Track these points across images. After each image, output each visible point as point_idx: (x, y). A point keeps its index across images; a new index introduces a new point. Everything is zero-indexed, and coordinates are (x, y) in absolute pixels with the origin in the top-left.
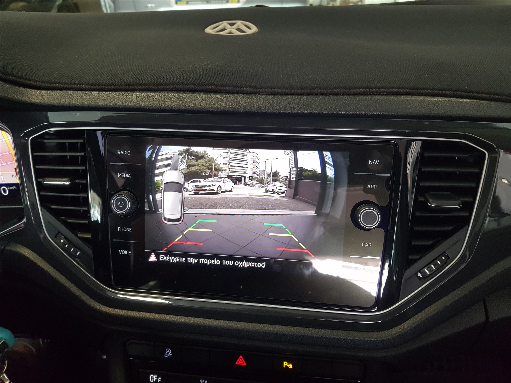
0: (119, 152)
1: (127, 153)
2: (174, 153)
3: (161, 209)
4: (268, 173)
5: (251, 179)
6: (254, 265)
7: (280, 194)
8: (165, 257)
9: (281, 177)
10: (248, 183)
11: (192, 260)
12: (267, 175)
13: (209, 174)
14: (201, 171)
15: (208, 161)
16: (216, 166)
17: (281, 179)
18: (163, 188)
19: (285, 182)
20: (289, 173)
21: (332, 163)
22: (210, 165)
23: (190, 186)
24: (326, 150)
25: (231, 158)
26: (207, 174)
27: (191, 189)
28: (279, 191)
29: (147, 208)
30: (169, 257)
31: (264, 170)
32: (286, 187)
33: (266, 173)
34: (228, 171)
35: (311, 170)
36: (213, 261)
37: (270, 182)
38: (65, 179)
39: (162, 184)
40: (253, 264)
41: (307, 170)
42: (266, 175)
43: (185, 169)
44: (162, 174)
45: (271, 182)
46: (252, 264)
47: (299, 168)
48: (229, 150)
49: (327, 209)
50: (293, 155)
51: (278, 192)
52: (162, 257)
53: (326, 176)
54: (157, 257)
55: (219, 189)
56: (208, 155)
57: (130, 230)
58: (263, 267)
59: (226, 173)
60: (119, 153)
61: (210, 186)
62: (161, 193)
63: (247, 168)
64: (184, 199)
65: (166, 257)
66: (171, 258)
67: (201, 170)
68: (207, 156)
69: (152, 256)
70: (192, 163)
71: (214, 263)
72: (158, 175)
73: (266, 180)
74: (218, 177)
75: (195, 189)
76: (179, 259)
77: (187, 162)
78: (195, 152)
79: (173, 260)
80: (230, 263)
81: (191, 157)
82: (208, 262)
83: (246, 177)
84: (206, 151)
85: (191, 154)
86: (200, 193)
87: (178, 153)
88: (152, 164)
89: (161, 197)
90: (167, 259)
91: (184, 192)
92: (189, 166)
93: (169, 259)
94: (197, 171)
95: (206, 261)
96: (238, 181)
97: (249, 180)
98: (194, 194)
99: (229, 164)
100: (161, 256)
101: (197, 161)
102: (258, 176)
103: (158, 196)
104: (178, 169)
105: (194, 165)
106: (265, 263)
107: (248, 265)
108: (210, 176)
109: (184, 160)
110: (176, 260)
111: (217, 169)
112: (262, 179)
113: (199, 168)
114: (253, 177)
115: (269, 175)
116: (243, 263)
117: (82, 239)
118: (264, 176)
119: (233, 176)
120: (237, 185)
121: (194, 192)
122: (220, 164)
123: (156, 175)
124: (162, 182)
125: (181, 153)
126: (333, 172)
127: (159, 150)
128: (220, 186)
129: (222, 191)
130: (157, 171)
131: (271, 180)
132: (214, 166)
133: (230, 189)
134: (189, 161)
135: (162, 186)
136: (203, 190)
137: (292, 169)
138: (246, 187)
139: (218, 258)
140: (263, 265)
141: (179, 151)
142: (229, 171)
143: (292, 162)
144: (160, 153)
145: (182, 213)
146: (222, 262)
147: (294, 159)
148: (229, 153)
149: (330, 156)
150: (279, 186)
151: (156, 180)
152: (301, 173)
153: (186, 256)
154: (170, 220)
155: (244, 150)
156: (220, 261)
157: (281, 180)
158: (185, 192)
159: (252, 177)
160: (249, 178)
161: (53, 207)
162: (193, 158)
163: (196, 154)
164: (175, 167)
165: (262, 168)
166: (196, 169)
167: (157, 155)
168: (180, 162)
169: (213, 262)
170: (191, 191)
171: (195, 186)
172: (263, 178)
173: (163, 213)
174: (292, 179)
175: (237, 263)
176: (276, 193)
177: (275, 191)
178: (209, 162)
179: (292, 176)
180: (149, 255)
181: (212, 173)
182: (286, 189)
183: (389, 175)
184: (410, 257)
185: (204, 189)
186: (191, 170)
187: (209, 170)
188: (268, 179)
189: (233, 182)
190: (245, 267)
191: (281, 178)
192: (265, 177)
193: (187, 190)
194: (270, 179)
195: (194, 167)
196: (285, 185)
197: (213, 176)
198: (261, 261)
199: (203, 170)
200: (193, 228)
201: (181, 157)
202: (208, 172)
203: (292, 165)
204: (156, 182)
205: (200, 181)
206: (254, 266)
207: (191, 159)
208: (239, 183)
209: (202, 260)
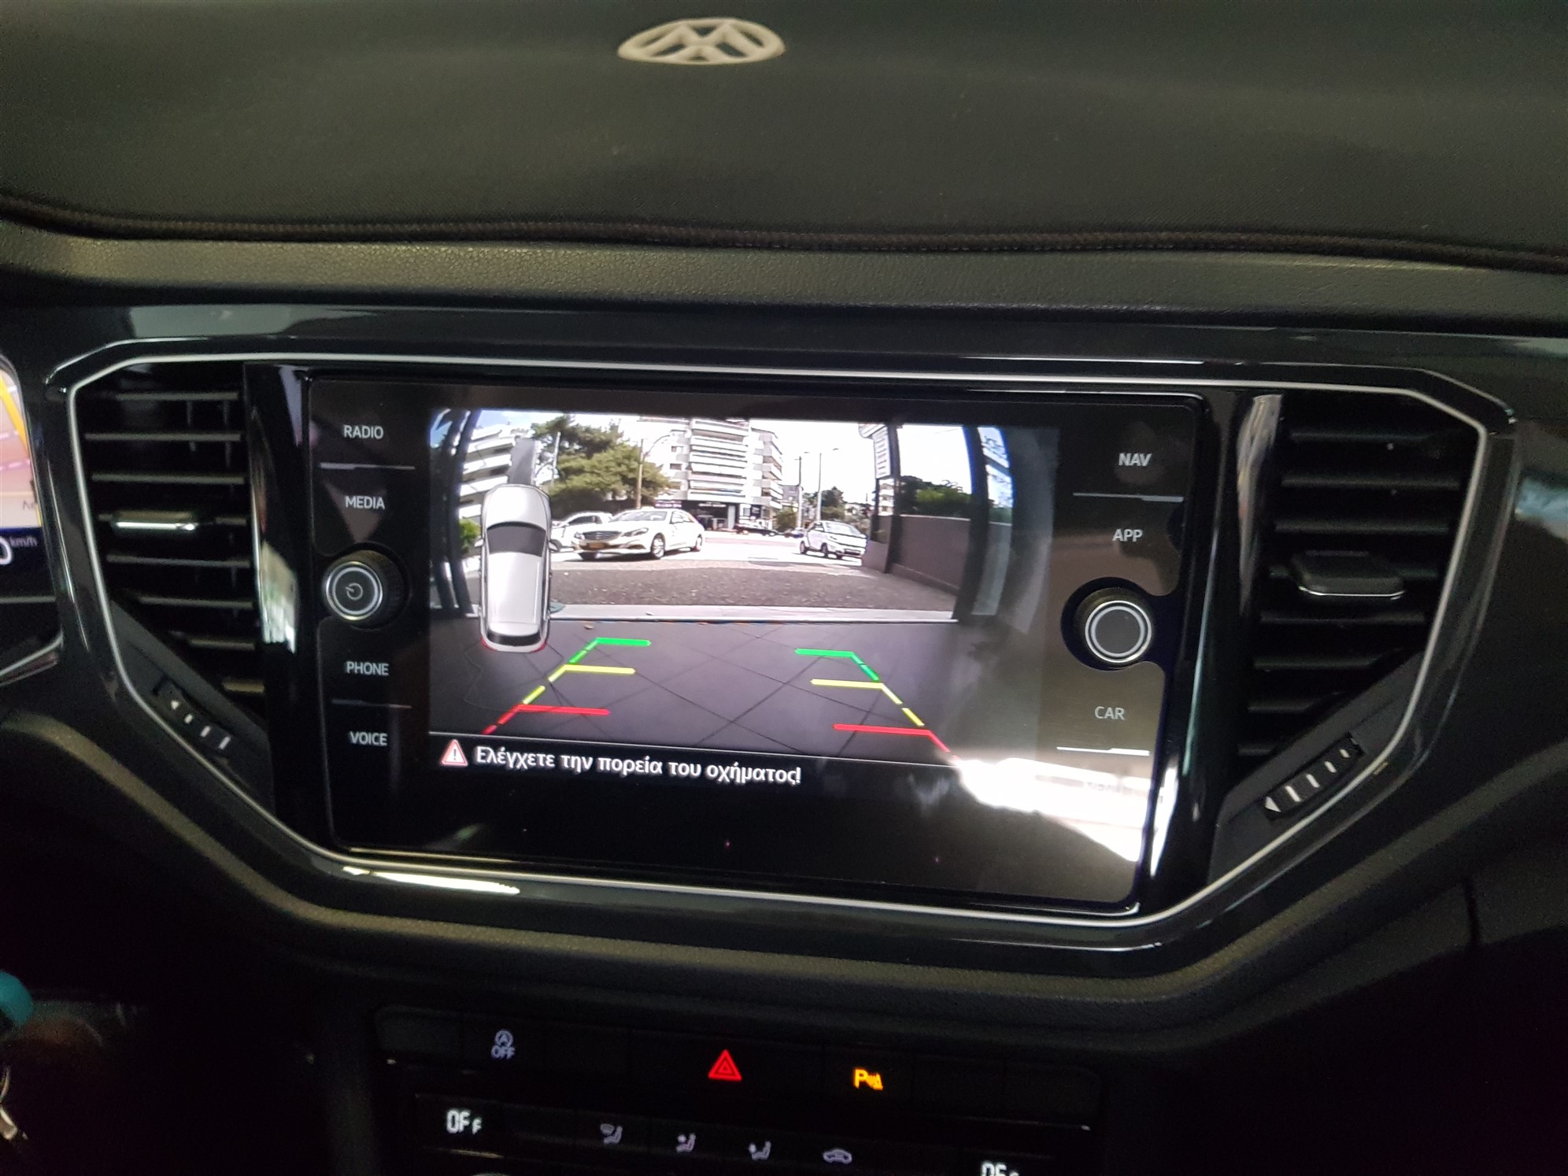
0: (347, 431)
1: (373, 432)
2: (518, 434)
3: (480, 604)
4: (808, 494)
5: (757, 511)
6: (766, 775)
7: (844, 558)
8: (492, 752)
9: (847, 507)
10: (746, 526)
11: (576, 761)
12: (805, 502)
13: (624, 498)
14: (602, 489)
15: (624, 458)
16: (648, 472)
17: (850, 514)
18: (484, 540)
19: (862, 523)
20: (874, 495)
21: (1006, 464)
22: (632, 470)
23: (567, 533)
24: (987, 423)
25: (694, 448)
26: (621, 496)
27: (573, 543)
28: (841, 549)
29: (435, 604)
30: (504, 754)
31: (798, 486)
32: (864, 536)
33: (801, 493)
34: (684, 488)
35: (941, 486)
36: (640, 764)
37: (816, 522)
38: (182, 515)
39: (482, 528)
40: (763, 772)
41: (929, 484)
42: (801, 500)
43: (552, 484)
44: (479, 498)
45: (818, 522)
46: (758, 775)
47: (906, 479)
48: (688, 424)
49: (989, 605)
50: (886, 437)
51: (840, 552)
52: (483, 751)
53: (987, 503)
54: (468, 752)
55: (658, 543)
56: (625, 438)
57: (385, 672)
58: (793, 782)
59: (677, 495)
60: (349, 432)
61: (628, 534)
62: (479, 557)
63: (745, 478)
64: (550, 574)
65: (496, 750)
66: (511, 756)
67: (603, 486)
68: (619, 441)
69: (452, 752)
70: (573, 464)
71: (642, 771)
72: (469, 501)
73: (803, 517)
74: (656, 507)
75: (584, 544)
76: (536, 760)
77: (558, 463)
78: (584, 429)
79: (516, 761)
80: (691, 770)
81: (570, 444)
82: (624, 767)
83: (742, 507)
84: (617, 427)
85: (571, 435)
86: (599, 556)
87: (532, 433)
88: (450, 468)
89: (480, 570)
90: (497, 757)
91: (550, 552)
92: (565, 473)
93: (506, 759)
94: (590, 487)
95: (617, 766)
96: (715, 520)
97: (752, 514)
98: (579, 557)
99: (689, 468)
100: (479, 748)
101: (589, 456)
102: (779, 503)
103: (470, 566)
104: (532, 483)
105: (579, 471)
106: (799, 769)
107: (747, 775)
108: (630, 504)
109: (548, 454)
110: (525, 761)
111: (650, 482)
112: (790, 514)
113: (595, 479)
114: (763, 508)
115: (811, 500)
116: (733, 769)
117: (237, 698)
118: (796, 505)
119: (701, 505)
120: (713, 530)
121: (581, 554)
122: (661, 466)
123: (461, 500)
124: (481, 524)
125: (539, 432)
126: (1008, 491)
127: (471, 424)
128: (659, 536)
129: (668, 548)
130: (465, 490)
131: (818, 517)
132: (643, 474)
133: (693, 545)
134: (564, 457)
135: (481, 535)
136: (607, 546)
137: (881, 482)
138: (740, 536)
139: (655, 755)
140: (793, 777)
141: (534, 426)
142: (689, 487)
143: (882, 459)
144: (476, 434)
145: (544, 618)
146: (665, 769)
147: (887, 452)
148: (689, 434)
149: (1000, 442)
150: (844, 535)
151: (464, 518)
152: (910, 493)
153: (557, 750)
154: (506, 640)
155: (735, 423)
156: (660, 765)
157: (850, 517)
158: (552, 555)
159: (759, 506)
160: (751, 509)
161: (147, 600)
162: (577, 447)
163: (587, 435)
164: (520, 476)
165: (789, 478)
166: (587, 483)
167: (466, 439)
168: (538, 461)
169: (640, 769)
170: (572, 549)
171: (584, 534)
172: (792, 511)
173: (486, 620)
174: (882, 513)
175: (713, 771)
176: (834, 556)
177: (830, 549)
178: (626, 462)
179: (882, 503)
180: (442, 745)
181: (636, 494)
182: (862, 543)
183: (1180, 499)
184: (1246, 751)
185: (612, 542)
186: (570, 485)
187: (627, 486)
188: (808, 511)
189: (701, 521)
190: (738, 781)
191: (850, 510)
192: (801, 508)
193: (559, 546)
194: (815, 512)
195: (580, 477)
196: (863, 531)
197: (639, 504)
198: (786, 764)
199: (609, 485)
200: (579, 663)
201: (539, 446)
202: (624, 492)
203: (882, 470)
204: (462, 522)
205: (597, 520)
206: (764, 779)
207: (572, 450)
208: (721, 525)
209: (605, 762)
